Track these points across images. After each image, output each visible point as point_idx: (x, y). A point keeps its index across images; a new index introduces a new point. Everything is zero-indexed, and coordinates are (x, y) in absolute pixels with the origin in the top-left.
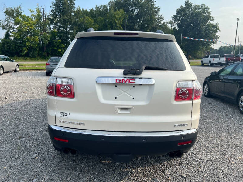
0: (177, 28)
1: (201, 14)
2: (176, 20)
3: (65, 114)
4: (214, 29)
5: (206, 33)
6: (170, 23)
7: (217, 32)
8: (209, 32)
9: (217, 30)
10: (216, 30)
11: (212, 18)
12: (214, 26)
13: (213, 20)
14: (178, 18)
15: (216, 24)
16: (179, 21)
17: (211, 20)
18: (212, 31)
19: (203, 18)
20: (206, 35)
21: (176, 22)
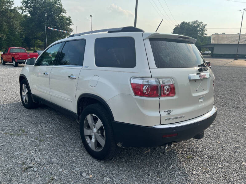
0: (29, 15)
1: (54, 4)
2: (26, 6)
3: (169, 112)
4: (67, 21)
5: (61, 25)
6: (21, 8)
7: (70, 25)
8: (64, 24)
9: (71, 23)
10: (69, 23)
11: (64, 10)
12: (67, 19)
13: (65, 13)
14: (29, 4)
15: (69, 17)
16: (31, 8)
17: (63, 12)
18: (66, 23)
19: (56, 9)
20: (61, 27)
21: (27, 9)
